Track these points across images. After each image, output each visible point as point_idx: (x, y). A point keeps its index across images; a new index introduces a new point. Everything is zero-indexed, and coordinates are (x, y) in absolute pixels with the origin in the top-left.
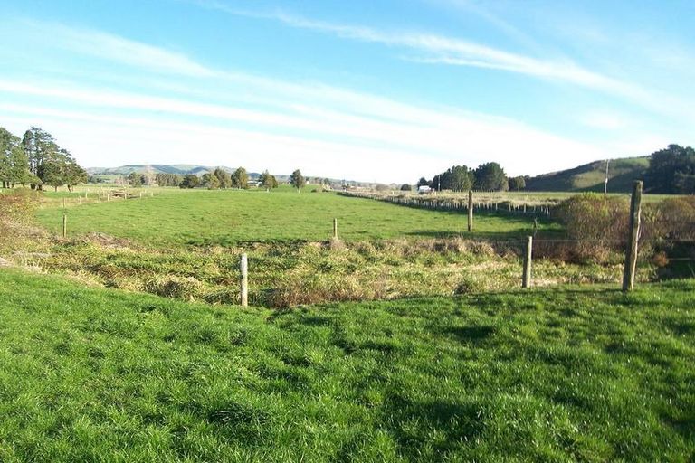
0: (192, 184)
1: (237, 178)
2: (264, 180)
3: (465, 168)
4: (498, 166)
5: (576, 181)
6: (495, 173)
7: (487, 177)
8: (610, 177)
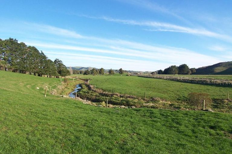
0: (87, 73)
1: (101, 71)
2: (111, 72)
3: (175, 66)
4: (186, 65)
5: (215, 70)
6: (186, 68)
7: (183, 69)
8: (227, 68)
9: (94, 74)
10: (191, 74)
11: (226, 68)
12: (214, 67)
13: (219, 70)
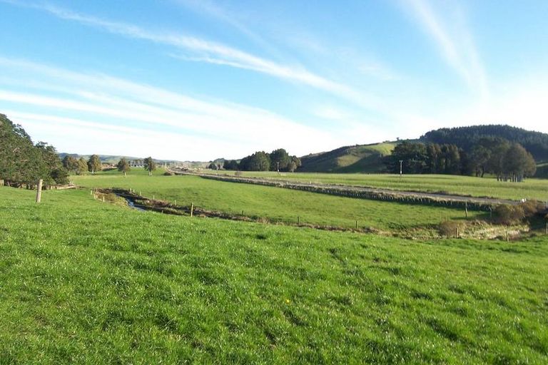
1: (92, 163)
2: (123, 165)
3: (263, 152)
4: (285, 151)
5: (339, 162)
6: (285, 157)
7: (278, 160)
8: (359, 159)
9: (78, 172)
10: (295, 171)
11: (356, 158)
12: (337, 156)
13: (346, 161)
